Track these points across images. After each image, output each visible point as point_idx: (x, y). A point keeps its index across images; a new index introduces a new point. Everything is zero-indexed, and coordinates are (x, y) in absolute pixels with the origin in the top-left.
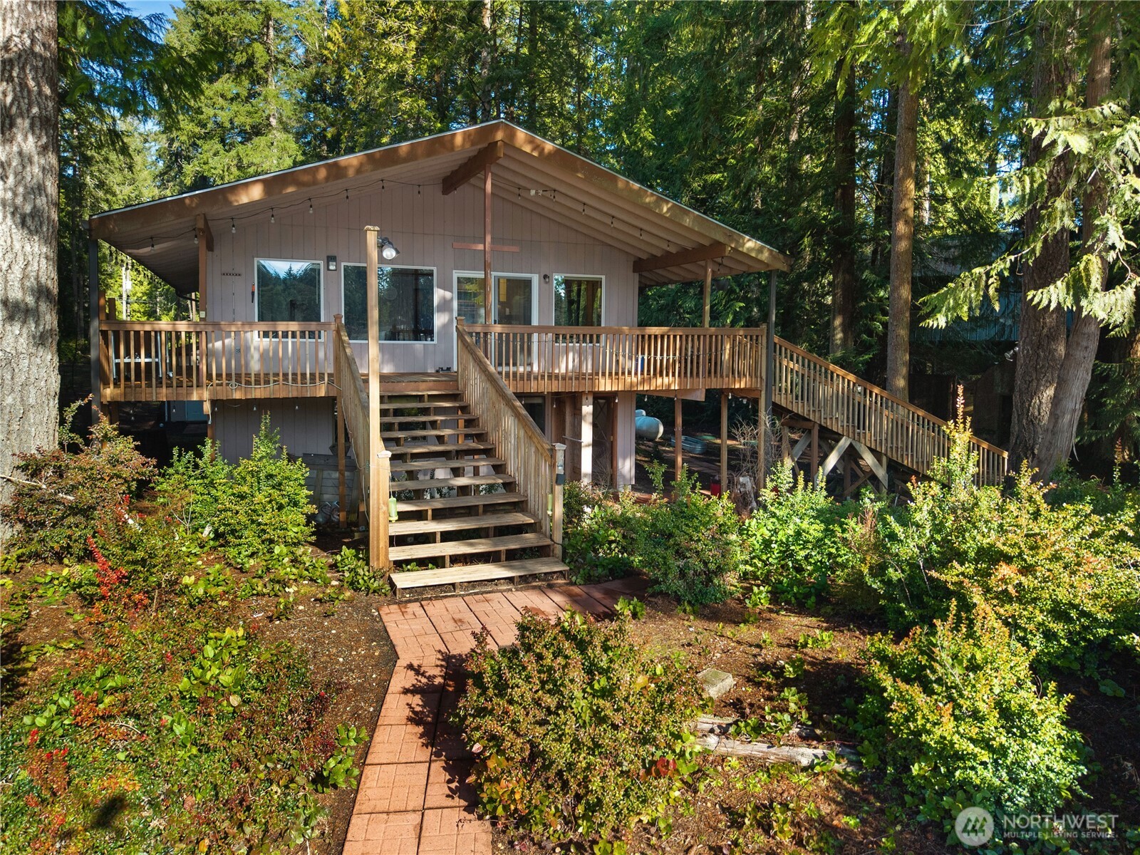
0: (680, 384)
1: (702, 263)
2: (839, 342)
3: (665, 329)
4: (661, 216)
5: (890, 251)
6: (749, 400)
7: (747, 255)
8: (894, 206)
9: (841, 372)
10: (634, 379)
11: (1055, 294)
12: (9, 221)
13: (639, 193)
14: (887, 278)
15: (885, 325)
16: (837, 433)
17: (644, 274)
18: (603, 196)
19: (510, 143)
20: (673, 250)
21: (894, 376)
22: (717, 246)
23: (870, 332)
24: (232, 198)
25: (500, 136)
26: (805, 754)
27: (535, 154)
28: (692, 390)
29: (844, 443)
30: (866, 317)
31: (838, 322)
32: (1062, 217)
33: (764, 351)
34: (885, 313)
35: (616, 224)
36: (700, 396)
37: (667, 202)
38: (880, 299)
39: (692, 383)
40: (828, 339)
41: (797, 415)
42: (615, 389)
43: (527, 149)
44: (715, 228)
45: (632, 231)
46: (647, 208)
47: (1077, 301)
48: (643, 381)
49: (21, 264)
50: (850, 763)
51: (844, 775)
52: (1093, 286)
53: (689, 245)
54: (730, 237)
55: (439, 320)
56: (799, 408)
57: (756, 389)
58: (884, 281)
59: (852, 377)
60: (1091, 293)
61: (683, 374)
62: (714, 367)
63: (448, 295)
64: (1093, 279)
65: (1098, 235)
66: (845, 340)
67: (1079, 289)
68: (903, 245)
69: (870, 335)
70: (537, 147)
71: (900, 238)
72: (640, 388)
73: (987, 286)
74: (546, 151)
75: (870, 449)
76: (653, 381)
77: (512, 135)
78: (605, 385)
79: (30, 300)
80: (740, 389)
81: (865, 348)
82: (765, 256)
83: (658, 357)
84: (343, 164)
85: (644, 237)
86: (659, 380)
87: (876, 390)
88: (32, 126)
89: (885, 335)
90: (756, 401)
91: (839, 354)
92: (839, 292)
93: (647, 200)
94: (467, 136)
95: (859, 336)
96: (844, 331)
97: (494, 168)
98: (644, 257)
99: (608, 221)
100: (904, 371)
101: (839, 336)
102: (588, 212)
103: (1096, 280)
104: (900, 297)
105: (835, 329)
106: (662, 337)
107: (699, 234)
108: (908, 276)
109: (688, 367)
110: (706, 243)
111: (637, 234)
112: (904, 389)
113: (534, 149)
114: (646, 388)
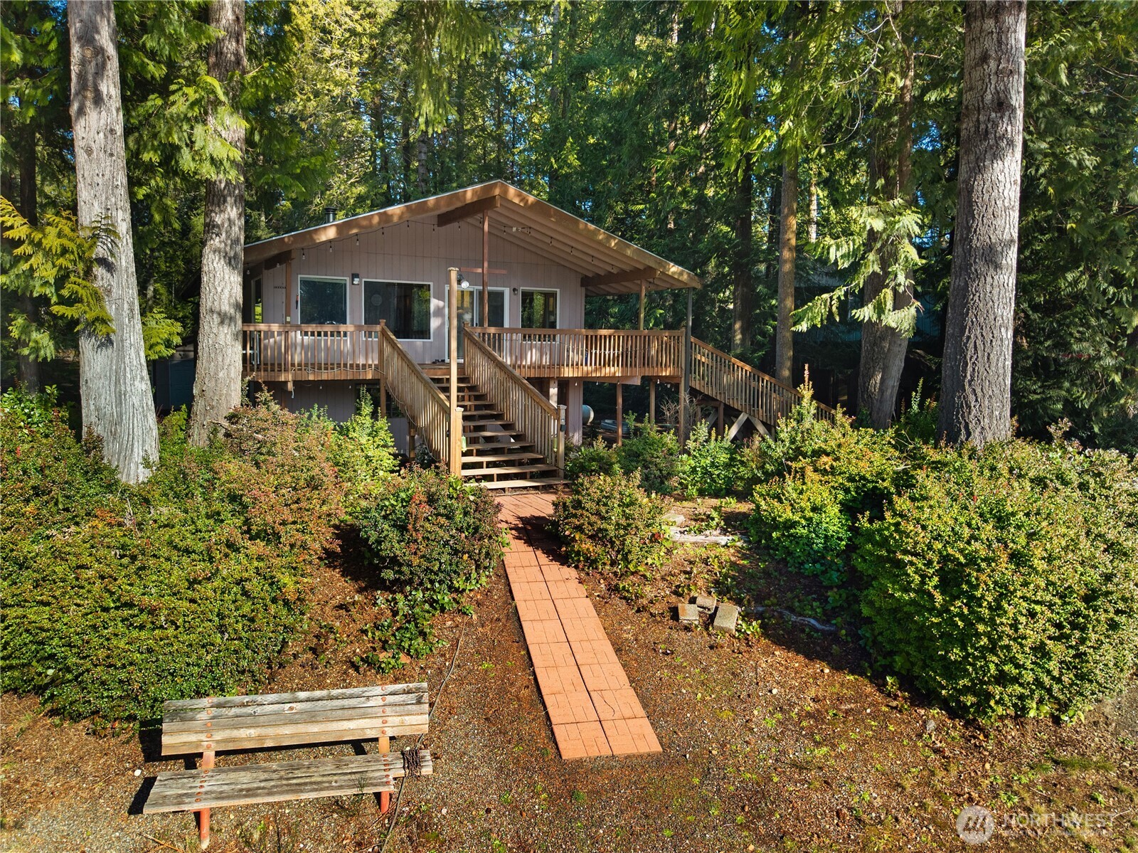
0: (622, 372)
1: (639, 282)
2: (738, 342)
3: (611, 331)
4: (609, 248)
5: (777, 272)
6: (672, 385)
7: (672, 277)
8: (781, 236)
9: (741, 364)
10: (590, 368)
11: (866, 313)
12: (222, 261)
13: (595, 233)
14: (776, 291)
15: (774, 328)
16: (737, 410)
17: (590, 288)
18: (567, 232)
19: (504, 196)
20: (615, 271)
21: (781, 368)
22: (649, 270)
23: (764, 334)
24: (315, 237)
25: (497, 192)
26: (723, 540)
27: (522, 204)
28: (632, 377)
29: (743, 417)
30: (760, 322)
31: (737, 326)
32: (872, 265)
33: (684, 348)
34: (775, 319)
35: (575, 253)
36: (637, 382)
37: (615, 239)
38: (772, 307)
39: (631, 372)
40: (730, 340)
41: (708, 396)
42: (576, 375)
43: (516, 201)
44: (650, 258)
45: (585, 257)
46: (599, 242)
47: (879, 317)
48: (596, 370)
49: (229, 289)
50: (745, 542)
51: (742, 548)
52: (888, 308)
53: (627, 268)
54: (660, 263)
55: (434, 323)
56: (708, 391)
57: (678, 377)
58: (774, 293)
59: (748, 368)
60: (886, 311)
61: (625, 365)
62: (646, 361)
63: (441, 304)
64: (888, 304)
65: (892, 277)
66: (743, 340)
67: (880, 310)
68: (787, 267)
69: (764, 336)
70: (523, 199)
71: (786, 261)
72: (594, 375)
73: (831, 306)
74: (530, 202)
75: (762, 422)
76: (603, 370)
77: (506, 191)
78: (568, 372)
79: (232, 311)
80: (666, 377)
81: (760, 346)
82: (685, 277)
83: (607, 352)
84: (390, 213)
85: (596, 262)
86: (608, 369)
87: (767, 378)
88: (235, 201)
89: (775, 335)
90: (677, 386)
91: (738, 351)
92: (739, 302)
93: (601, 237)
94: (474, 192)
95: (755, 336)
96: (742, 333)
97: (490, 213)
98: (590, 275)
99: (568, 250)
100: (788, 364)
101: (739, 337)
102: (554, 243)
103: (890, 304)
104: (785, 307)
105: (735, 331)
106: (610, 337)
107: (637, 261)
108: (792, 291)
109: (626, 359)
110: (641, 267)
111: (589, 259)
112: (788, 378)
113: (521, 201)
114: (598, 375)
